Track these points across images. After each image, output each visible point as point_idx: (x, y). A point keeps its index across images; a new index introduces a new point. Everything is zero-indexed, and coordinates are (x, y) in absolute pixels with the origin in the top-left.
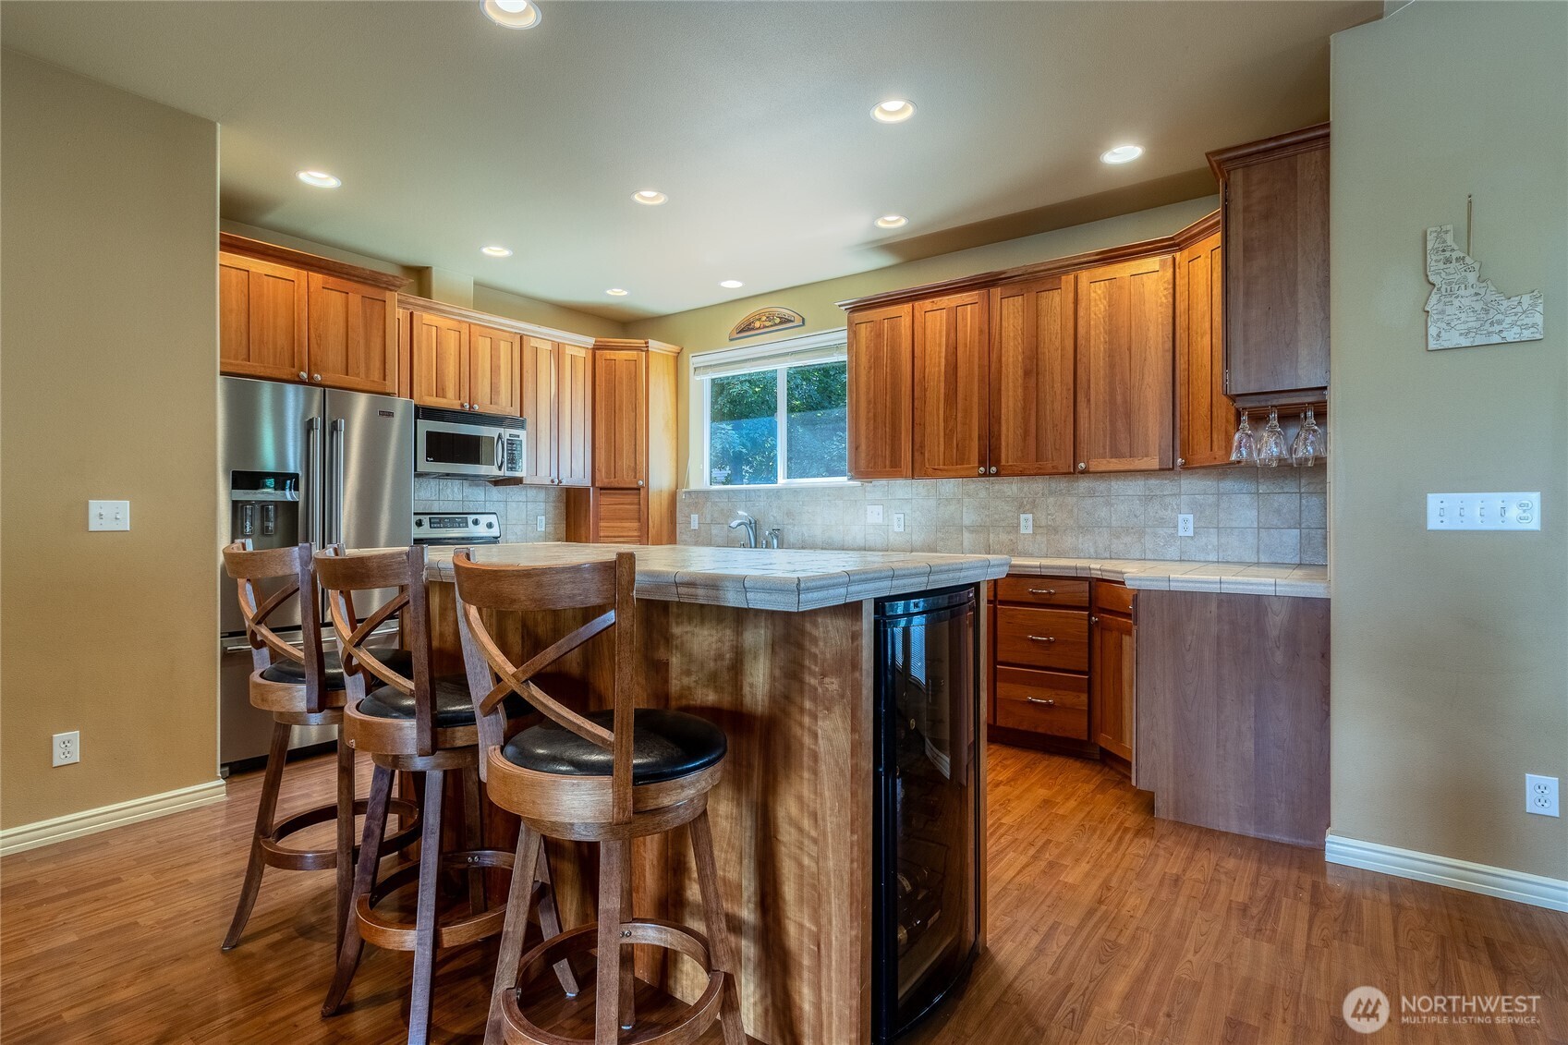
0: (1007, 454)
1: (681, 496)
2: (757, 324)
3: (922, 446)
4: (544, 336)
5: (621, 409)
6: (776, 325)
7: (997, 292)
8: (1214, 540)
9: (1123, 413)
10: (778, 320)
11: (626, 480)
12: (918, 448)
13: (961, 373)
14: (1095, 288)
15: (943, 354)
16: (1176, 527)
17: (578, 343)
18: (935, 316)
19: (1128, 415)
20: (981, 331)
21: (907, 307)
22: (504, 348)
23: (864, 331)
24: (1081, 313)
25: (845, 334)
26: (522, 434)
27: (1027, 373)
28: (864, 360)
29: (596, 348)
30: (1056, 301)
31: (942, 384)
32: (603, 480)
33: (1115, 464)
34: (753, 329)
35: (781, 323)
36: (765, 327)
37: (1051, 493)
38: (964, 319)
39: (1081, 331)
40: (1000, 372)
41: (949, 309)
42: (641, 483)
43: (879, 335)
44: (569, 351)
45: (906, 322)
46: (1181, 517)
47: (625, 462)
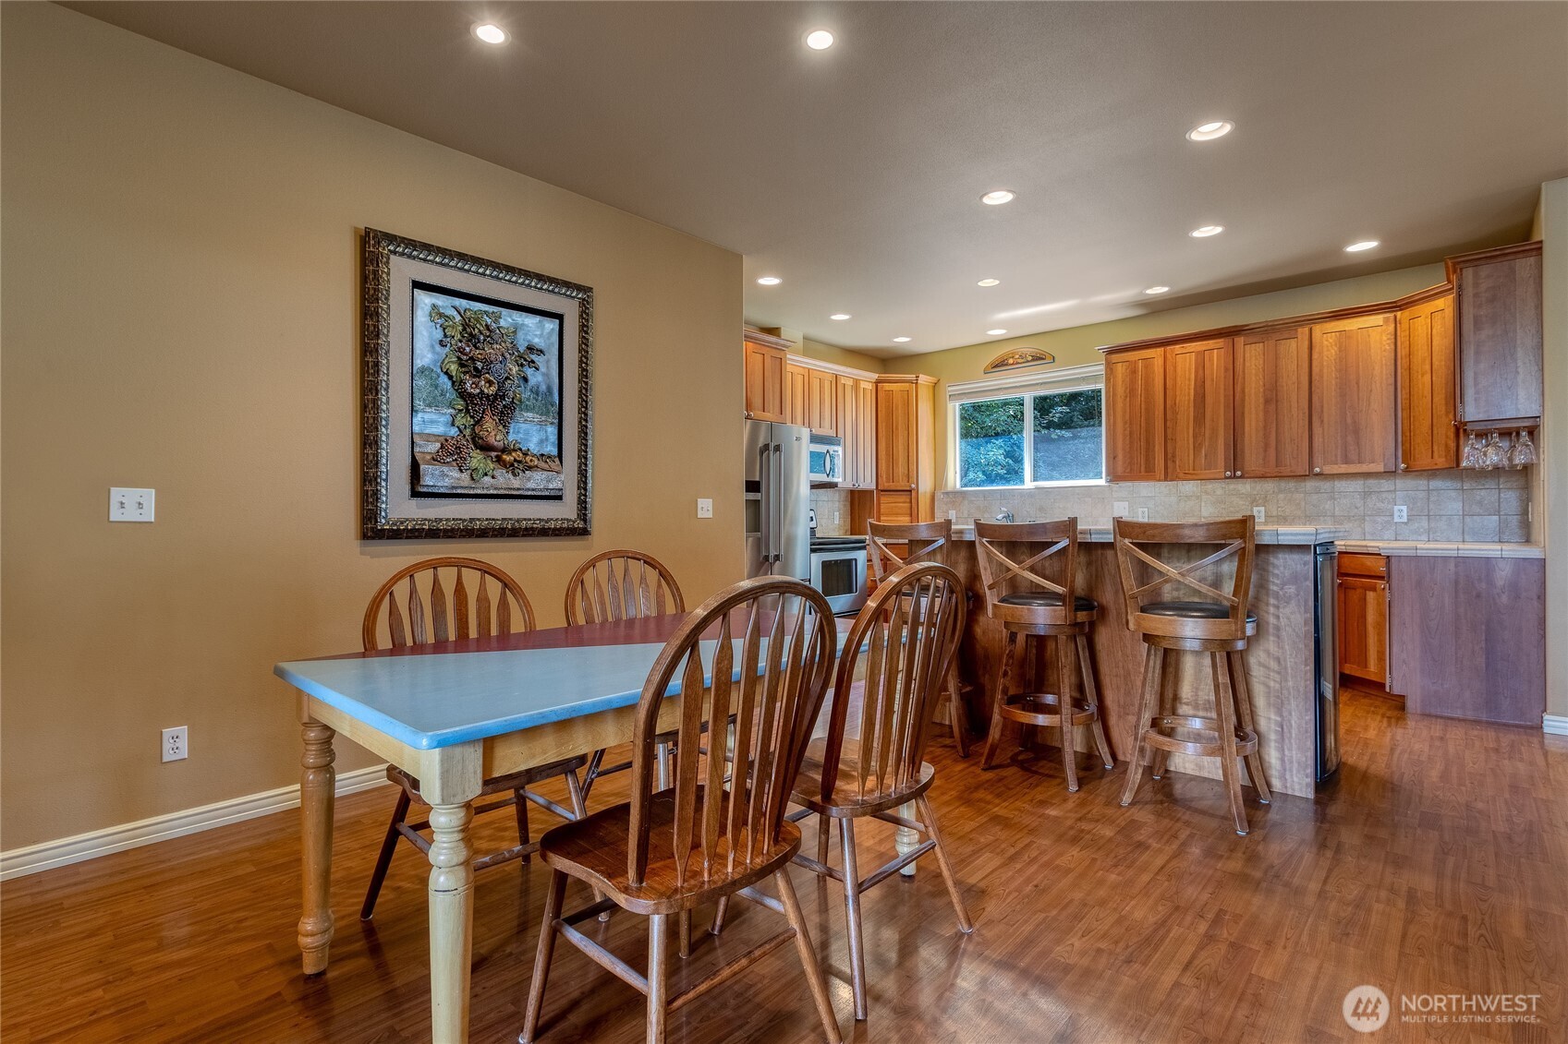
0: (1252, 459)
1: (939, 495)
2: (1011, 361)
3: (1174, 456)
4: (848, 372)
5: (897, 429)
6: (1028, 361)
7: (1240, 340)
8: (1425, 524)
9: (1353, 431)
10: (1030, 358)
11: (902, 485)
12: (1169, 458)
13: (1209, 400)
14: (1327, 335)
15: (1192, 386)
16: (1392, 515)
17: (867, 377)
18: (1185, 357)
19: (1356, 432)
20: (1226, 370)
21: (1160, 350)
22: (827, 385)
23: (1120, 370)
24: (1315, 356)
25: (1103, 367)
26: (840, 449)
27: (1267, 401)
28: (1120, 390)
29: (877, 382)
30: (1293, 349)
31: (1192, 409)
32: (885, 484)
33: (1343, 469)
34: (1007, 365)
35: (1033, 360)
36: (1018, 363)
37: (1280, 491)
38: (1211, 360)
39: (1315, 370)
40: (1243, 400)
41: (1198, 353)
42: (913, 486)
43: (1134, 372)
44: (863, 385)
45: (1158, 363)
46: (1396, 508)
47: (901, 470)
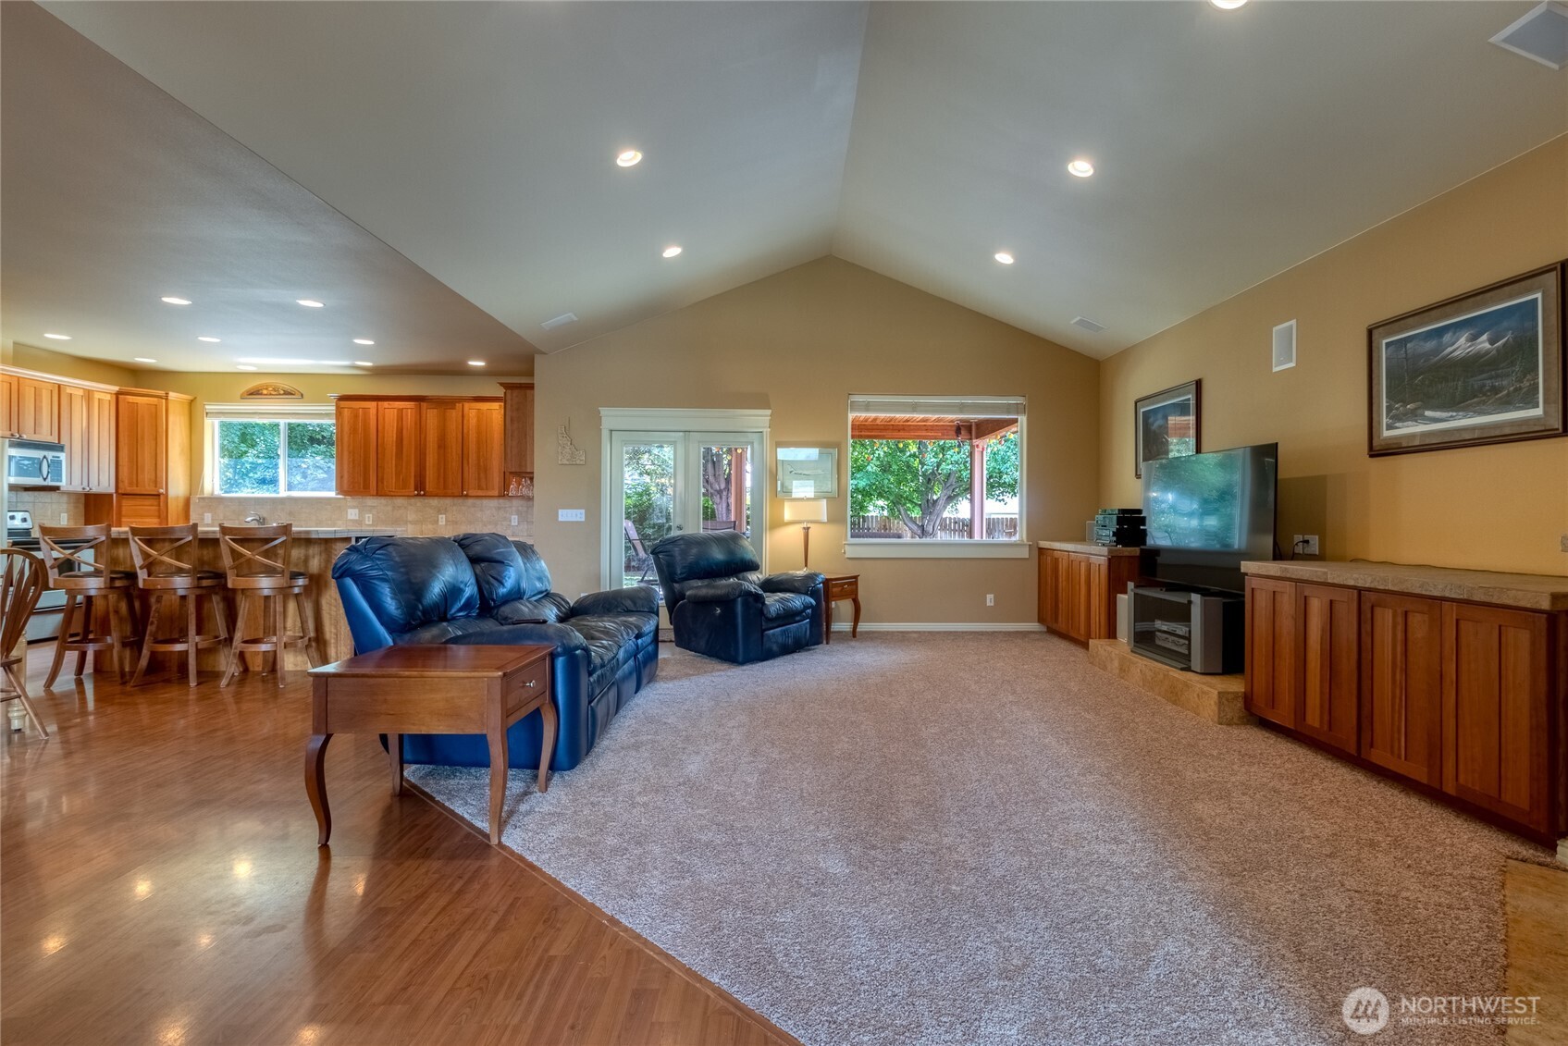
0: (429, 486)
1: (194, 500)
2: (265, 392)
3: (383, 479)
4: (76, 383)
5: (143, 438)
6: (280, 394)
7: (424, 405)
8: (526, 527)
9: (483, 469)
10: (282, 392)
11: (149, 489)
12: (379, 480)
13: (405, 442)
14: (472, 410)
15: (395, 432)
16: (510, 521)
17: (105, 390)
18: (390, 410)
19: (486, 471)
20: (416, 424)
21: (374, 403)
22: (45, 394)
23: (346, 413)
24: (465, 422)
25: (334, 408)
26: (62, 456)
27: (439, 447)
28: (346, 428)
29: (118, 394)
30: (453, 414)
31: (394, 448)
32: (126, 487)
33: (480, 493)
34: (261, 394)
35: (284, 394)
36: (271, 394)
37: (454, 505)
38: (407, 415)
39: (465, 431)
40: (425, 445)
41: (399, 409)
42: (161, 491)
43: (356, 416)
44: (97, 396)
45: (373, 411)
46: (513, 517)
47: (147, 477)
